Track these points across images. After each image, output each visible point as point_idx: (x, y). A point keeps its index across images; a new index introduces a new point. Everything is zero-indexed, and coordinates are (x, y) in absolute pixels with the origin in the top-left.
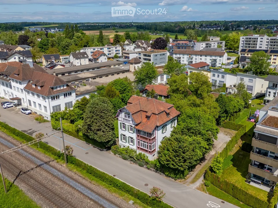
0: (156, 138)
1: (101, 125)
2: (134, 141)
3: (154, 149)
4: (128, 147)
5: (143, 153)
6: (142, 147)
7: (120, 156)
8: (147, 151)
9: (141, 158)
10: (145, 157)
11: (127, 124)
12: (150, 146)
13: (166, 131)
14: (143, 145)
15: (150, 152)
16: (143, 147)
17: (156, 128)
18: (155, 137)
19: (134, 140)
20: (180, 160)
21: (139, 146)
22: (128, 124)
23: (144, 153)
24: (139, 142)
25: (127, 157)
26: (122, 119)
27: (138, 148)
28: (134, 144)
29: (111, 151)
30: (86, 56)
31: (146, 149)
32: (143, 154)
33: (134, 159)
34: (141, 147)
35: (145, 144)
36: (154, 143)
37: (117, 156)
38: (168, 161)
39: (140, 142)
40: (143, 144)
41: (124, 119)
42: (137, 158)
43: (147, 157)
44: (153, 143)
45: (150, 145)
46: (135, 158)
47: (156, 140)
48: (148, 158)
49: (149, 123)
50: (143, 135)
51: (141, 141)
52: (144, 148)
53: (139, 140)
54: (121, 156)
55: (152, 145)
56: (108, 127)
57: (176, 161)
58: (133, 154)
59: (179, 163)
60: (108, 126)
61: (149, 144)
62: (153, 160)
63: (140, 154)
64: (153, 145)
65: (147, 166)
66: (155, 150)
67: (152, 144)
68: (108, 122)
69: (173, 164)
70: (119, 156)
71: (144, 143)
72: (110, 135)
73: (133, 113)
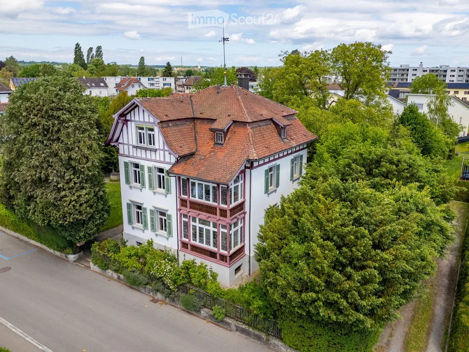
0: (247, 209)
1: (45, 165)
2: (170, 223)
3: (239, 246)
4: (150, 243)
5: (199, 260)
6: (197, 243)
7: (119, 278)
8: (212, 255)
9: (190, 282)
10: (204, 275)
11: (146, 164)
12: (225, 237)
13: (278, 185)
14: (201, 235)
15: (223, 258)
16: (201, 241)
17: (248, 171)
18: (243, 204)
19: (170, 217)
20: (365, 281)
21: (186, 240)
22: (151, 164)
23: (204, 261)
24: (186, 225)
25: (142, 278)
26: (131, 147)
27: (185, 245)
28: (170, 233)
29: (91, 260)
30: (102, 84)
31: (211, 248)
32: (198, 264)
33: (164, 284)
34: (192, 242)
35: (208, 231)
36: (240, 225)
37: (111, 278)
38: (306, 287)
39: (192, 223)
40: (201, 230)
41: (137, 147)
42: (175, 282)
43: (214, 276)
44: (236, 224)
45: (225, 231)
46: (168, 281)
47: (245, 213)
48: (219, 279)
49: (220, 155)
50: (201, 197)
51: (194, 220)
52: (204, 245)
53: (185, 216)
54: (122, 276)
55: (232, 232)
56: (75, 171)
57: (347, 285)
58: (163, 267)
59: (362, 297)
60: (74, 168)
61: (222, 230)
62: (237, 288)
63: (188, 267)
64: (236, 233)
65: (211, 313)
66: (241, 250)
67: (233, 230)
68: (73, 152)
69: (329, 304)
70: (115, 275)
71: (205, 227)
72: (83, 200)
73: (165, 119)
